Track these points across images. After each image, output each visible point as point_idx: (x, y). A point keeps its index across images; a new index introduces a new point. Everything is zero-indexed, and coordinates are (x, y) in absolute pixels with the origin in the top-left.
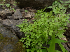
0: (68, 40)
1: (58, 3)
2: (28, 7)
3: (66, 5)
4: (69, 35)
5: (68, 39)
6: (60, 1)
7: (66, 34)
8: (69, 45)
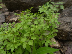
0: (61, 45)
1: (50, 4)
2: (19, 10)
3: (57, 6)
4: (61, 39)
5: (61, 43)
6: (52, 2)
7: (59, 38)
8: (62, 51)
